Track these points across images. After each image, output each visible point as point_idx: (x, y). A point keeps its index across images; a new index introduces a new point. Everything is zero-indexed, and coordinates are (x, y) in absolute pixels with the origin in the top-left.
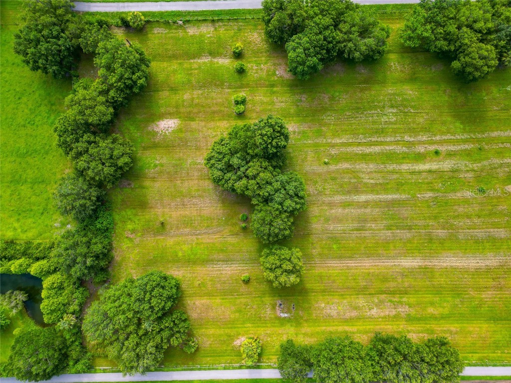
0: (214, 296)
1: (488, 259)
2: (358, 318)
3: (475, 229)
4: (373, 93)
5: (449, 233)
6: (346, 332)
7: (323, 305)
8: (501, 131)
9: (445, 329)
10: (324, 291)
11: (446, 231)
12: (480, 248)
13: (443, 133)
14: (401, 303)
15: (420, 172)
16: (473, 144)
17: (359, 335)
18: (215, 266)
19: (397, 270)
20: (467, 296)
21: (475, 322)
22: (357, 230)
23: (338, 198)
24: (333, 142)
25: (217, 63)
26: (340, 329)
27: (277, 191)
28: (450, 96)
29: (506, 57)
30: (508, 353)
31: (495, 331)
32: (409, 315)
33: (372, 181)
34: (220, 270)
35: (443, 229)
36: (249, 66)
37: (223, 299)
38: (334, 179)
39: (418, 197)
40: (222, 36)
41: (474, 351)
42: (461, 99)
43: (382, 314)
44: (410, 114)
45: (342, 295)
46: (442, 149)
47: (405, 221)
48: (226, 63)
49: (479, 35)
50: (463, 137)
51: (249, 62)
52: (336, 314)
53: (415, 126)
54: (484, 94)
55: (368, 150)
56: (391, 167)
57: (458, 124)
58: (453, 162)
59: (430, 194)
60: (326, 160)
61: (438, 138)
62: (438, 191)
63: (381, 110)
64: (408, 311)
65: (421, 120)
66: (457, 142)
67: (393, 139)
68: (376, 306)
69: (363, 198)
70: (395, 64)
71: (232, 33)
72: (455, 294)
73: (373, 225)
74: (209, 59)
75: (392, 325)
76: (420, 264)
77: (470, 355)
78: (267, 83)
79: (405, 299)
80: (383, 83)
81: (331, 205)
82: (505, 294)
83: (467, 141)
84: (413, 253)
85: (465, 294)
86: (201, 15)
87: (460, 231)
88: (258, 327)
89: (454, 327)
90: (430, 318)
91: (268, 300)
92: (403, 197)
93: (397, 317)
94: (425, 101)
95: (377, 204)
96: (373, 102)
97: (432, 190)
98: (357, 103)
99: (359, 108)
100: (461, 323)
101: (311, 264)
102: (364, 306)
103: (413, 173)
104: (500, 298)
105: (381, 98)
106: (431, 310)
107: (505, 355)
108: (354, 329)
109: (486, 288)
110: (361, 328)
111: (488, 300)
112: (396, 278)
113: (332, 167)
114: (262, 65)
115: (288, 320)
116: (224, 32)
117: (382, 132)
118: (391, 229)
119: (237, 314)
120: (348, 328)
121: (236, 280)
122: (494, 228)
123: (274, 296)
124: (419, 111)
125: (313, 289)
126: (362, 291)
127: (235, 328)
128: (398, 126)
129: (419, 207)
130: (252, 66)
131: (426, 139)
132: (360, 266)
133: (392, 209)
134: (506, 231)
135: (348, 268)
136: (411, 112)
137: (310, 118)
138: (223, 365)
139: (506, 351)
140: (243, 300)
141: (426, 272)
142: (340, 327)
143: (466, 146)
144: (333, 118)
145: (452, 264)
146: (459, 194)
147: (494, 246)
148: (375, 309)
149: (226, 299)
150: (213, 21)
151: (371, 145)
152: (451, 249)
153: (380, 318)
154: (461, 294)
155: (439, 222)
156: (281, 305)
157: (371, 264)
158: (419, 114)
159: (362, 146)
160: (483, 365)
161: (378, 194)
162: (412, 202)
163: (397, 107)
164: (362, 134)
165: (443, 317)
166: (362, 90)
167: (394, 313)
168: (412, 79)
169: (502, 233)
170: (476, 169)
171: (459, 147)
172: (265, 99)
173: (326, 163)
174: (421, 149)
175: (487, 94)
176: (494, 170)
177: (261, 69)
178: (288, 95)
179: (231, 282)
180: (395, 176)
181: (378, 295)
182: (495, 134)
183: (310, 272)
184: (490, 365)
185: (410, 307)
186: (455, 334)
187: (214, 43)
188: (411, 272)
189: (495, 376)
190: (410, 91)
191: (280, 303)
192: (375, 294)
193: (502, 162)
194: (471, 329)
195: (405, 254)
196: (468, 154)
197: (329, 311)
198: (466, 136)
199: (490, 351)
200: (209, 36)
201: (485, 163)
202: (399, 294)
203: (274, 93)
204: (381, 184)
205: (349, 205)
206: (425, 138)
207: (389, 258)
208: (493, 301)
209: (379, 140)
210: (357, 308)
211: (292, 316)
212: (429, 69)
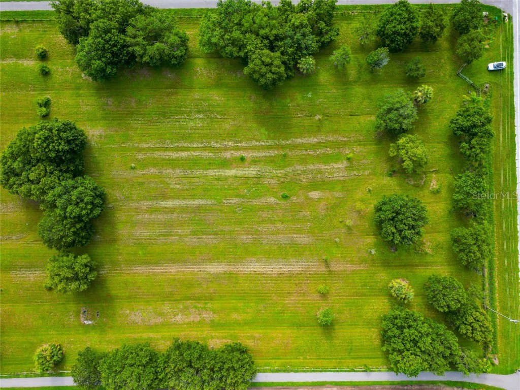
0: (17, 303)
1: (291, 265)
2: (163, 325)
3: (279, 234)
4: (179, 97)
5: (253, 238)
6: (151, 339)
7: (128, 312)
8: (305, 137)
9: (249, 335)
10: (130, 297)
11: (250, 237)
12: (283, 253)
13: (248, 140)
14: (206, 309)
15: (226, 178)
16: (277, 150)
17: (163, 342)
18: (18, 273)
19: (203, 276)
20: (270, 302)
21: (279, 327)
22: (164, 235)
23: (145, 204)
24: (140, 146)
25: (23, 65)
26: (145, 336)
27: (60, 196)
28: (255, 102)
29: (300, 64)
30: (310, 359)
31: (297, 337)
32: (213, 320)
33: (179, 187)
34: (23, 277)
35: (247, 234)
36: (55, 68)
37: (26, 306)
38: (141, 184)
39: (225, 203)
40: (27, 38)
41: (277, 357)
42: (265, 106)
43: (187, 321)
44: (216, 120)
45: (148, 302)
46: (248, 155)
47: (211, 227)
48: (32, 65)
49: (266, 42)
50: (267, 144)
51: (55, 64)
52: (140, 321)
53: (221, 132)
54: (288, 101)
55: (175, 155)
56: (198, 173)
57: (263, 130)
58: (258, 168)
59: (235, 200)
60: (133, 165)
61: (243, 144)
62: (243, 197)
63: (187, 116)
64: (212, 317)
65: (227, 126)
66: (262, 149)
67: (200, 145)
68: (181, 311)
69: (169, 203)
70: (201, 69)
71: (36, 34)
72: (258, 300)
73: (180, 231)
74: (14, 60)
75: (197, 331)
76: (225, 270)
77: (273, 361)
78: (73, 85)
79: (210, 305)
80: (190, 88)
81: (138, 211)
82: (308, 300)
83: (272, 148)
84: (218, 259)
85: (268, 300)
86: (5, 16)
87: (264, 236)
88: (62, 334)
89: (257, 332)
90: (234, 323)
91: (72, 307)
92: (209, 202)
93: (201, 323)
94: (231, 107)
95: (184, 209)
96: (180, 107)
97: (237, 196)
98: (164, 107)
99: (165, 113)
100: (265, 329)
101: (117, 270)
102: (169, 312)
103: (219, 179)
104: (302, 304)
105: (188, 102)
106: (235, 316)
107: (307, 361)
108: (159, 335)
109: (288, 293)
110: (166, 334)
111: (291, 306)
112: (201, 284)
113: (139, 172)
114: (68, 67)
115: (93, 327)
116: (28, 33)
117: (189, 137)
118: (197, 235)
119: (40, 322)
120: (152, 335)
121: (39, 287)
122: (297, 234)
123: (79, 303)
124: (226, 117)
125: (118, 296)
126: (168, 297)
127: (39, 335)
128: (205, 132)
129: (225, 212)
130: (57, 69)
131: (233, 145)
132: (166, 272)
133: (198, 214)
134: (309, 237)
135: (154, 274)
136: (218, 118)
137: (117, 122)
138: (25, 373)
139: (308, 357)
140: (46, 307)
141: (231, 277)
142: (145, 334)
143: (271, 153)
144: (140, 122)
145: (256, 270)
146: (263, 200)
147: (297, 251)
148: (180, 315)
149: (30, 306)
150: (17, 22)
151: (178, 151)
152: (255, 255)
153: (185, 324)
154: (265, 299)
155: (244, 227)
156: (85, 312)
157: (176, 270)
158: (225, 120)
159: (169, 151)
160: (284, 371)
161: (184, 199)
162: (219, 208)
163: (203, 113)
164: (169, 139)
165: (246, 323)
166: (169, 95)
167: (199, 319)
168: (218, 85)
169: (304, 239)
170: (280, 175)
171: (264, 154)
172: (70, 102)
173: (133, 168)
174: (227, 155)
175: (291, 101)
176: (298, 177)
177: (67, 71)
178: (93, 98)
179: (34, 289)
180: (202, 181)
181: (183, 302)
182: (299, 141)
183: (116, 278)
184: (291, 371)
185: (214, 313)
186: (258, 340)
187: (18, 45)
188: (216, 277)
189: (297, 382)
190: (217, 97)
191: (85, 310)
192: (180, 300)
193: (305, 169)
194: (274, 335)
195: (210, 260)
196: (271, 160)
197: (133, 318)
198: (270, 143)
199: (292, 357)
200: (13, 37)
201: (288, 169)
202: (204, 300)
203: (79, 96)
204: (187, 190)
205: (156, 211)
206: (231, 145)
207: (195, 263)
208: (296, 307)
209: (186, 145)
210: (161, 314)
211: (96, 323)
212: (234, 75)
